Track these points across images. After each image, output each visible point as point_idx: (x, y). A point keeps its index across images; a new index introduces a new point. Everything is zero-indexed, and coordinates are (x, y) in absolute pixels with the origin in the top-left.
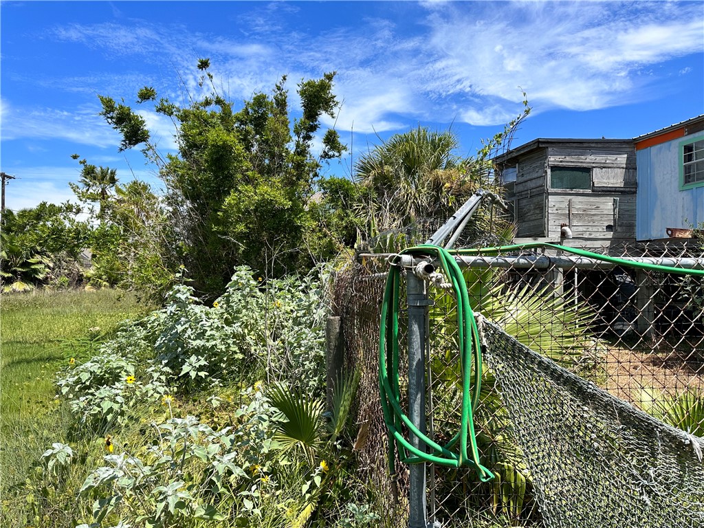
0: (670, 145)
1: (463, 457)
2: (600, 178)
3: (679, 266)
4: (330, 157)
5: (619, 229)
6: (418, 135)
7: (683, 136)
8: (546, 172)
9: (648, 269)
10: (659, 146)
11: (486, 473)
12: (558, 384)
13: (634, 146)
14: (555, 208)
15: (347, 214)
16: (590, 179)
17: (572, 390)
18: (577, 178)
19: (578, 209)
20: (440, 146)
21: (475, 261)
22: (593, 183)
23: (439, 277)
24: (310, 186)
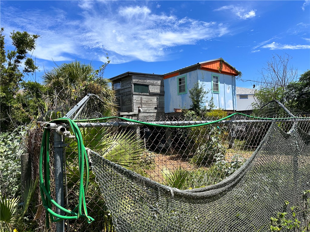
0: (174, 78)
1: (80, 214)
2: (152, 89)
3: (165, 125)
4: (29, 72)
5: (159, 109)
6: (76, 65)
7: (178, 75)
8: (132, 86)
9: (155, 126)
10: (171, 78)
11: (90, 219)
12: (122, 175)
13: (163, 78)
14: (136, 100)
15: (39, 100)
16: (148, 89)
17: (127, 176)
18: (143, 89)
19: (144, 101)
20: (86, 71)
21: (87, 125)
22: (149, 91)
23: (68, 133)
24: (17, 85)
